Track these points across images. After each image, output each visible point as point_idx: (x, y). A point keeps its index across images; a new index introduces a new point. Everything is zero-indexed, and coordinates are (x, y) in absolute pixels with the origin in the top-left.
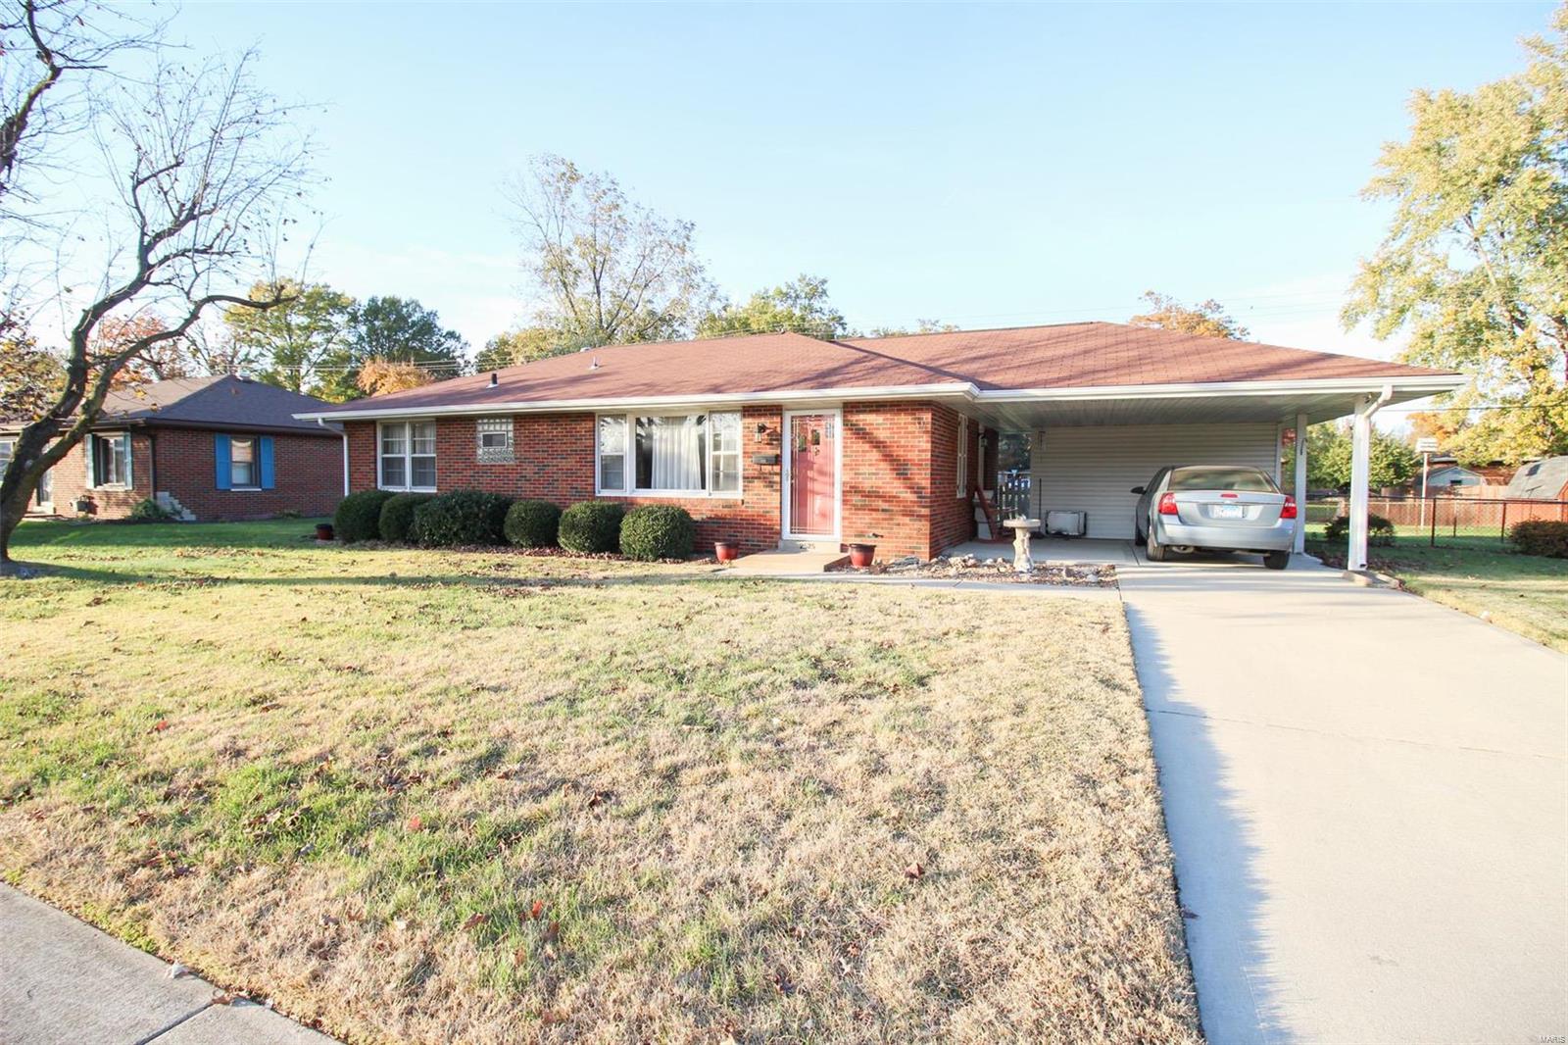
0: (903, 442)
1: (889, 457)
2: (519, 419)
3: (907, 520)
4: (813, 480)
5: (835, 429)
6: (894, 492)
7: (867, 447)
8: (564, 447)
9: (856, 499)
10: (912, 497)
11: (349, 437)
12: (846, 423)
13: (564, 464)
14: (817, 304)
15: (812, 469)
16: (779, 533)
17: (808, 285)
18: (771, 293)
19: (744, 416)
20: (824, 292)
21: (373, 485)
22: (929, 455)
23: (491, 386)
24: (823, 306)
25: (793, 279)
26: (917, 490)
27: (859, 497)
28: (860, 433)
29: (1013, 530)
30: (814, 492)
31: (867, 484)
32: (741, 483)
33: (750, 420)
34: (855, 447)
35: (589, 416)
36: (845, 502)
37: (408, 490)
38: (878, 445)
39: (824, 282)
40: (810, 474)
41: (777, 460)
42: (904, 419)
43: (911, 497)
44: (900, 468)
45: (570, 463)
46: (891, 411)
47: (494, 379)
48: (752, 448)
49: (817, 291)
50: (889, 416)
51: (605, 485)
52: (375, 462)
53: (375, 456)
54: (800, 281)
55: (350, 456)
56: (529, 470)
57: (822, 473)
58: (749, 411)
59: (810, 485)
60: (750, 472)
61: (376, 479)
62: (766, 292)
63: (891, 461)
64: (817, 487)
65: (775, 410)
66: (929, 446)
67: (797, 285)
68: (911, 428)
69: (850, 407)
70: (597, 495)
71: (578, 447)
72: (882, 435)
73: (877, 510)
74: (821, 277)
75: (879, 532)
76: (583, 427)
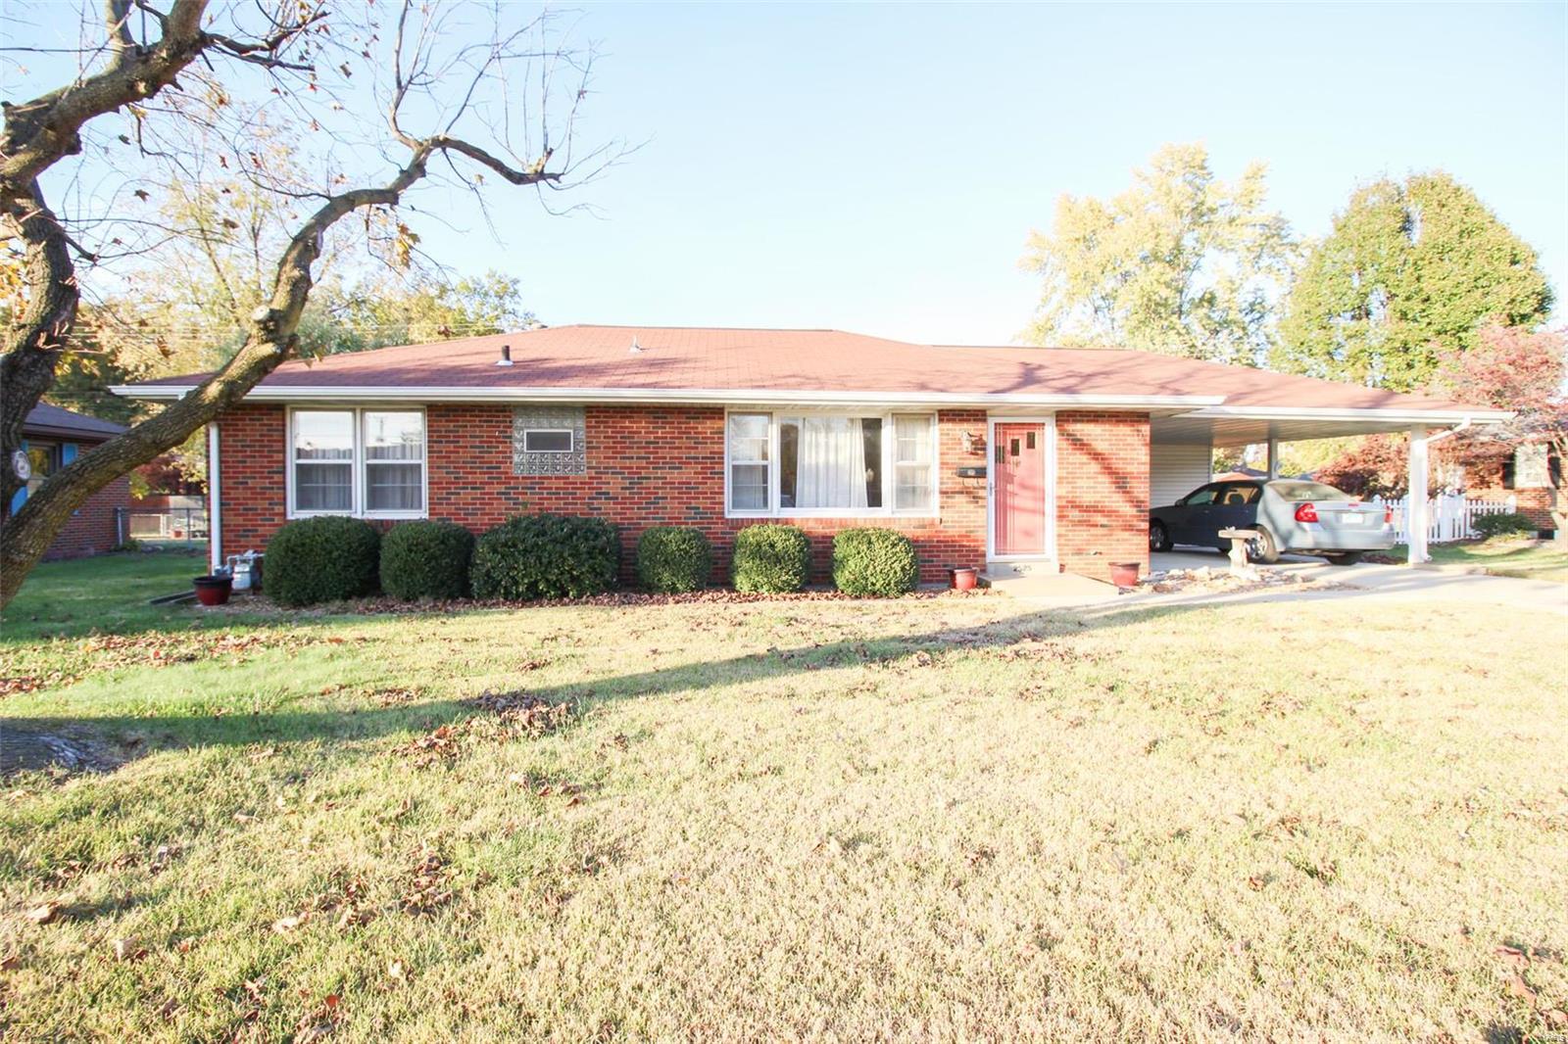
0: (1122, 454)
1: (1109, 470)
2: (595, 412)
3: (1126, 535)
4: (1014, 494)
5: (1049, 436)
6: (1114, 506)
7: (1085, 458)
8: (676, 453)
9: (1075, 514)
10: (1134, 511)
11: (220, 430)
12: (1062, 433)
13: (675, 476)
14: (509, 305)
15: (1012, 482)
16: (984, 555)
17: (500, 282)
19: (941, 420)
20: (515, 293)
21: (278, 509)
22: (1146, 468)
23: (503, 362)
24: (516, 307)
25: (481, 273)
26: (1137, 504)
27: (1078, 513)
28: (1079, 444)
29: (1228, 542)
30: (1014, 508)
31: (1088, 498)
32: (935, 499)
33: (950, 426)
34: (1072, 459)
35: (715, 412)
36: (1061, 517)
37: (358, 516)
38: (1097, 456)
39: (515, 282)
40: (1010, 487)
41: (981, 473)
42: (1124, 430)
43: (1128, 510)
44: (1120, 481)
45: (688, 474)
46: (1109, 422)
47: (506, 351)
48: (953, 458)
49: (507, 290)
50: (1107, 427)
51: (736, 505)
52: (284, 472)
53: (284, 462)
54: (489, 276)
55: (221, 462)
56: (614, 485)
57: (1024, 486)
58: (950, 415)
59: (1009, 501)
60: (949, 486)
61: (284, 499)
63: (1109, 473)
64: (1017, 502)
65: (978, 415)
66: (1146, 459)
67: (485, 282)
68: (1129, 440)
69: (1064, 417)
70: (728, 516)
71: (702, 452)
72: (1101, 446)
73: (1097, 526)
74: (513, 275)
75: (1100, 548)
76: (708, 426)
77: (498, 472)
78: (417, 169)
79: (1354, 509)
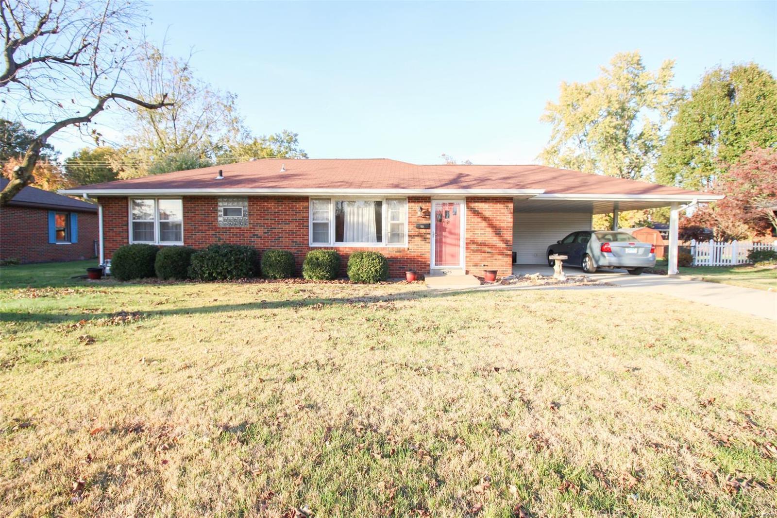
0: (499, 218)
1: (491, 225)
2: (252, 199)
3: (500, 257)
4: (446, 237)
5: (462, 209)
6: (494, 243)
7: (479, 220)
8: (287, 217)
9: (473, 247)
10: (504, 246)
11: (103, 207)
12: (468, 207)
13: (286, 227)
14: (293, 146)
15: (445, 231)
16: (429, 265)
17: (288, 136)
18: (267, 138)
19: (409, 202)
20: (296, 140)
21: (125, 241)
22: (512, 225)
23: (219, 177)
24: (296, 147)
25: (280, 132)
26: (506, 242)
27: (476, 246)
28: (476, 213)
29: (554, 261)
30: (446, 243)
31: (480, 239)
32: (406, 239)
33: (413, 204)
34: (473, 220)
35: (305, 199)
36: (467, 248)
37: (156, 244)
38: (485, 219)
39: (296, 135)
40: (444, 234)
41: (428, 226)
42: (499, 206)
43: (502, 245)
44: (497, 231)
45: (292, 226)
46: (492, 202)
47: (221, 173)
48: (414, 220)
49: (292, 139)
50: (491, 204)
51: (315, 240)
52: (127, 225)
53: (127, 221)
54: (283, 133)
55: (104, 221)
56: (260, 231)
57: (451, 233)
58: (412, 199)
59: (444, 240)
60: (412, 233)
61: (128, 236)
62: (265, 137)
63: (492, 227)
64: (448, 240)
65: (427, 199)
66: (511, 220)
67: (282, 136)
68: (503, 211)
69: (470, 200)
70: (310, 246)
71: (299, 216)
72: (487, 214)
73: (485, 252)
74: (295, 132)
75: (486, 263)
76: (300, 205)
77: (213, 225)
78: (100, 108)
79: (632, 246)
